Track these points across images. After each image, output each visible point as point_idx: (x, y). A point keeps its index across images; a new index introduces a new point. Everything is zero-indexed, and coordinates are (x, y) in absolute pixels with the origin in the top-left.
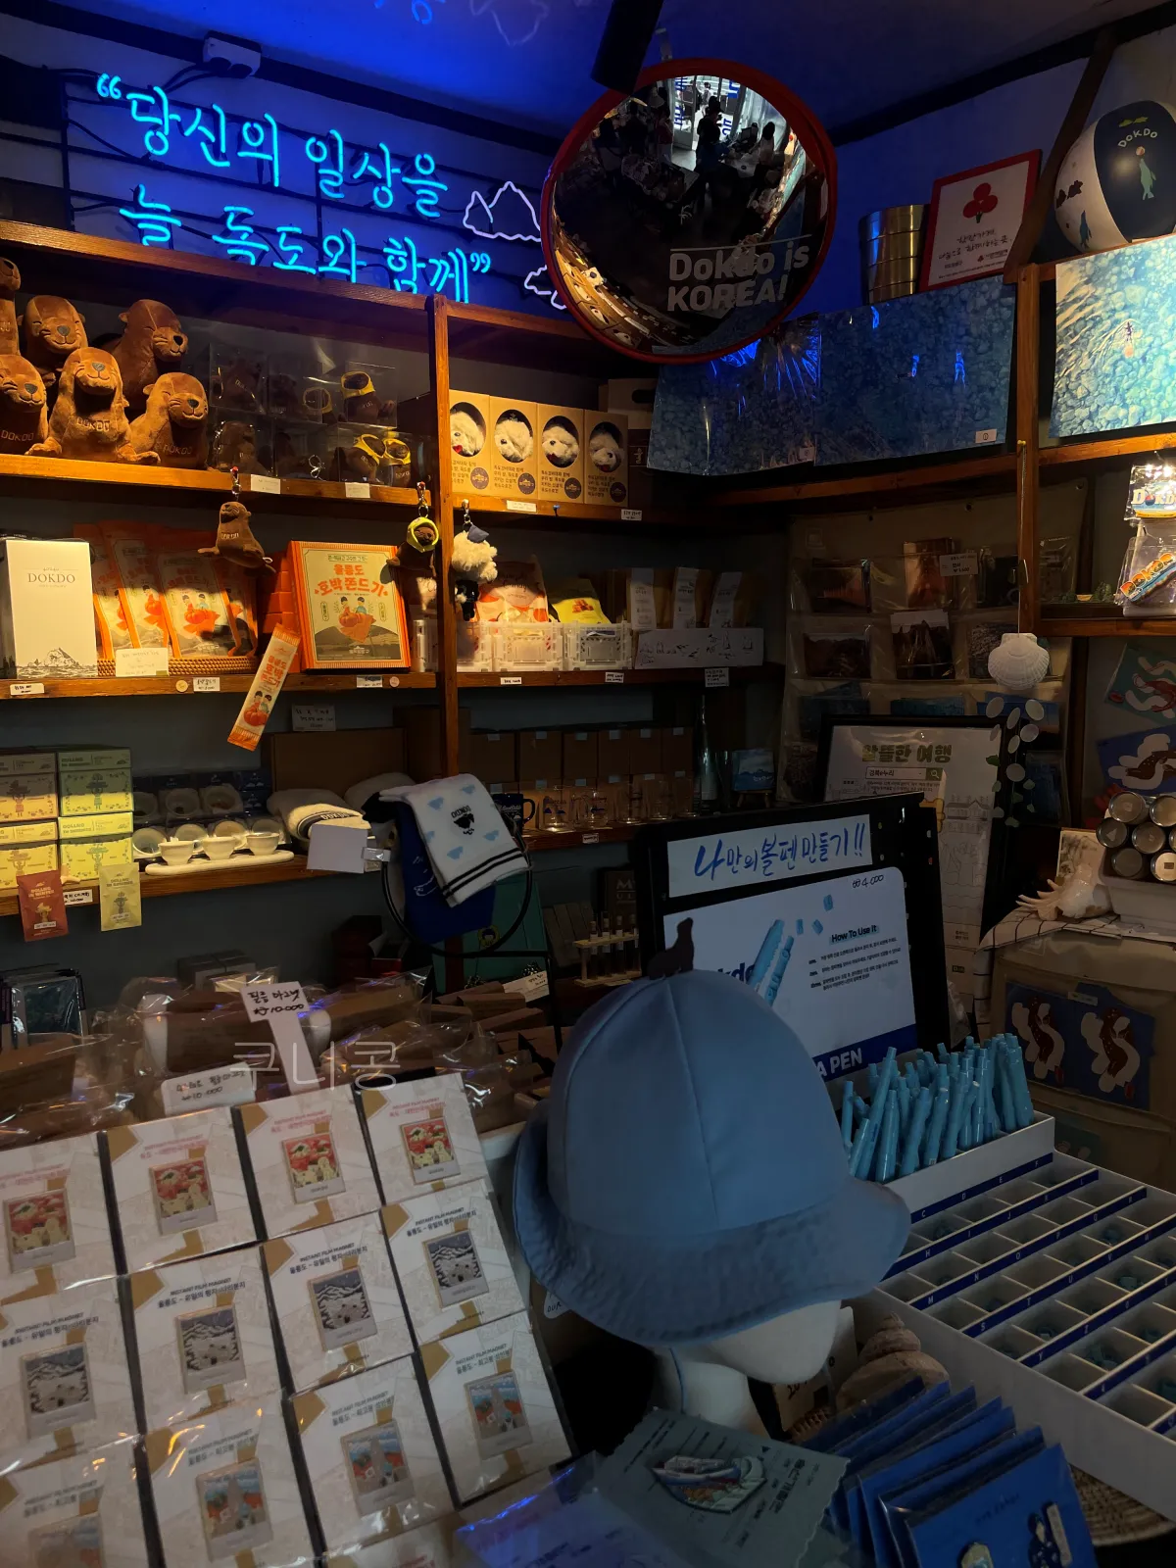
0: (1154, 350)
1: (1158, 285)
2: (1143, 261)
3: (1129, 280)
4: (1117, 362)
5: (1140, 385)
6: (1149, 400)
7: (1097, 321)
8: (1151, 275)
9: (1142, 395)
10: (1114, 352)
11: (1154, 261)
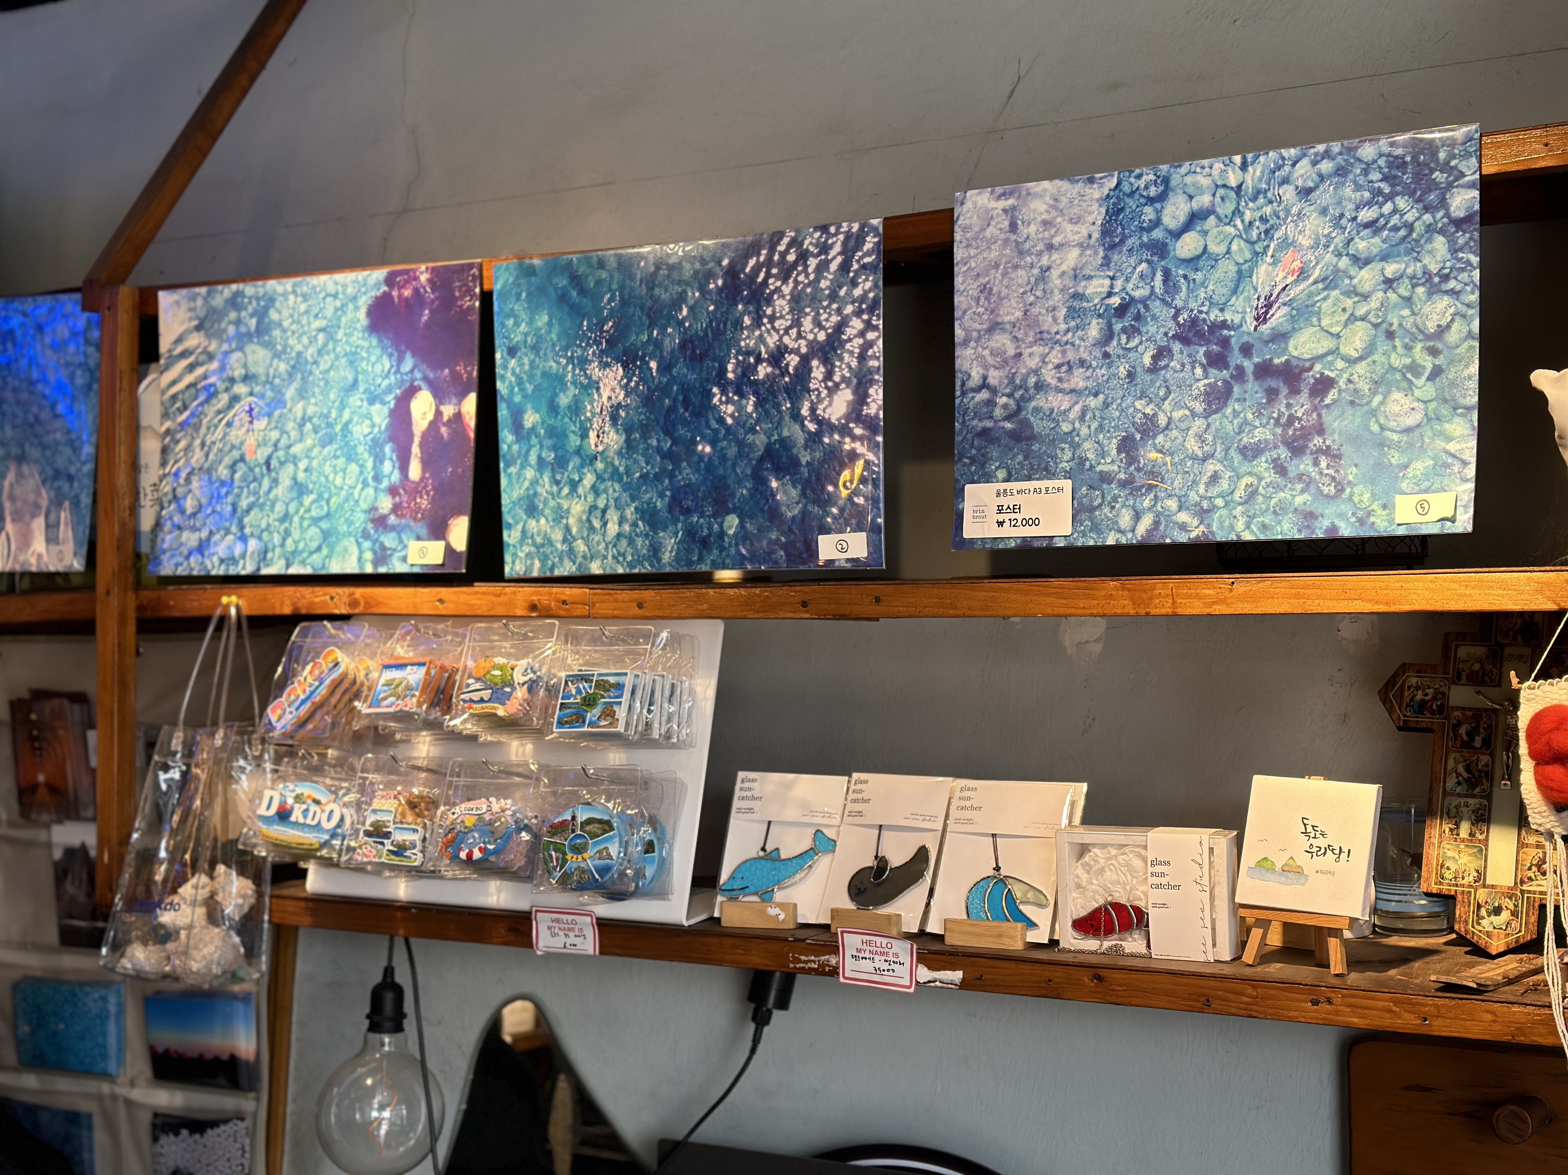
0: (281, 453)
1: (284, 351)
2: (266, 309)
3: (249, 335)
4: (235, 464)
5: (262, 507)
6: (271, 533)
7: (212, 394)
8: (277, 333)
9: (263, 525)
10: (233, 447)
11: (279, 312)
